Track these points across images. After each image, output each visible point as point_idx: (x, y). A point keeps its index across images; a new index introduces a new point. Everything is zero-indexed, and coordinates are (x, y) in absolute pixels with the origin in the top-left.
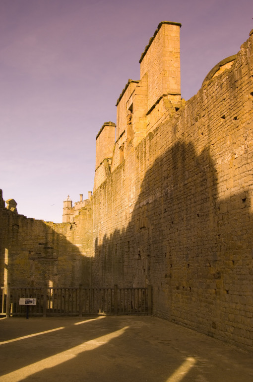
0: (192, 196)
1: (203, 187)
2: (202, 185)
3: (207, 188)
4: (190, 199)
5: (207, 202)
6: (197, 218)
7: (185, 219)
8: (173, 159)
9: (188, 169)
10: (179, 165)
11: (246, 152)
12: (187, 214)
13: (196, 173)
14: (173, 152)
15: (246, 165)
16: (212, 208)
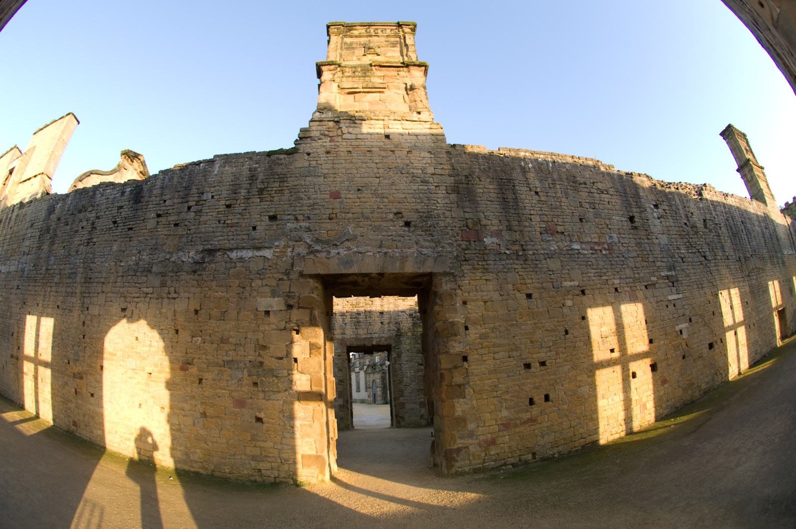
0: (54, 284)
1: (71, 280)
2: (69, 278)
3: (75, 282)
4: (51, 287)
5: (72, 296)
6: (56, 308)
7: (40, 305)
8: (39, 238)
9: (55, 255)
10: (46, 247)
11: (137, 264)
12: (44, 301)
13: (65, 263)
14: (41, 231)
15: (134, 277)
16: (79, 305)
